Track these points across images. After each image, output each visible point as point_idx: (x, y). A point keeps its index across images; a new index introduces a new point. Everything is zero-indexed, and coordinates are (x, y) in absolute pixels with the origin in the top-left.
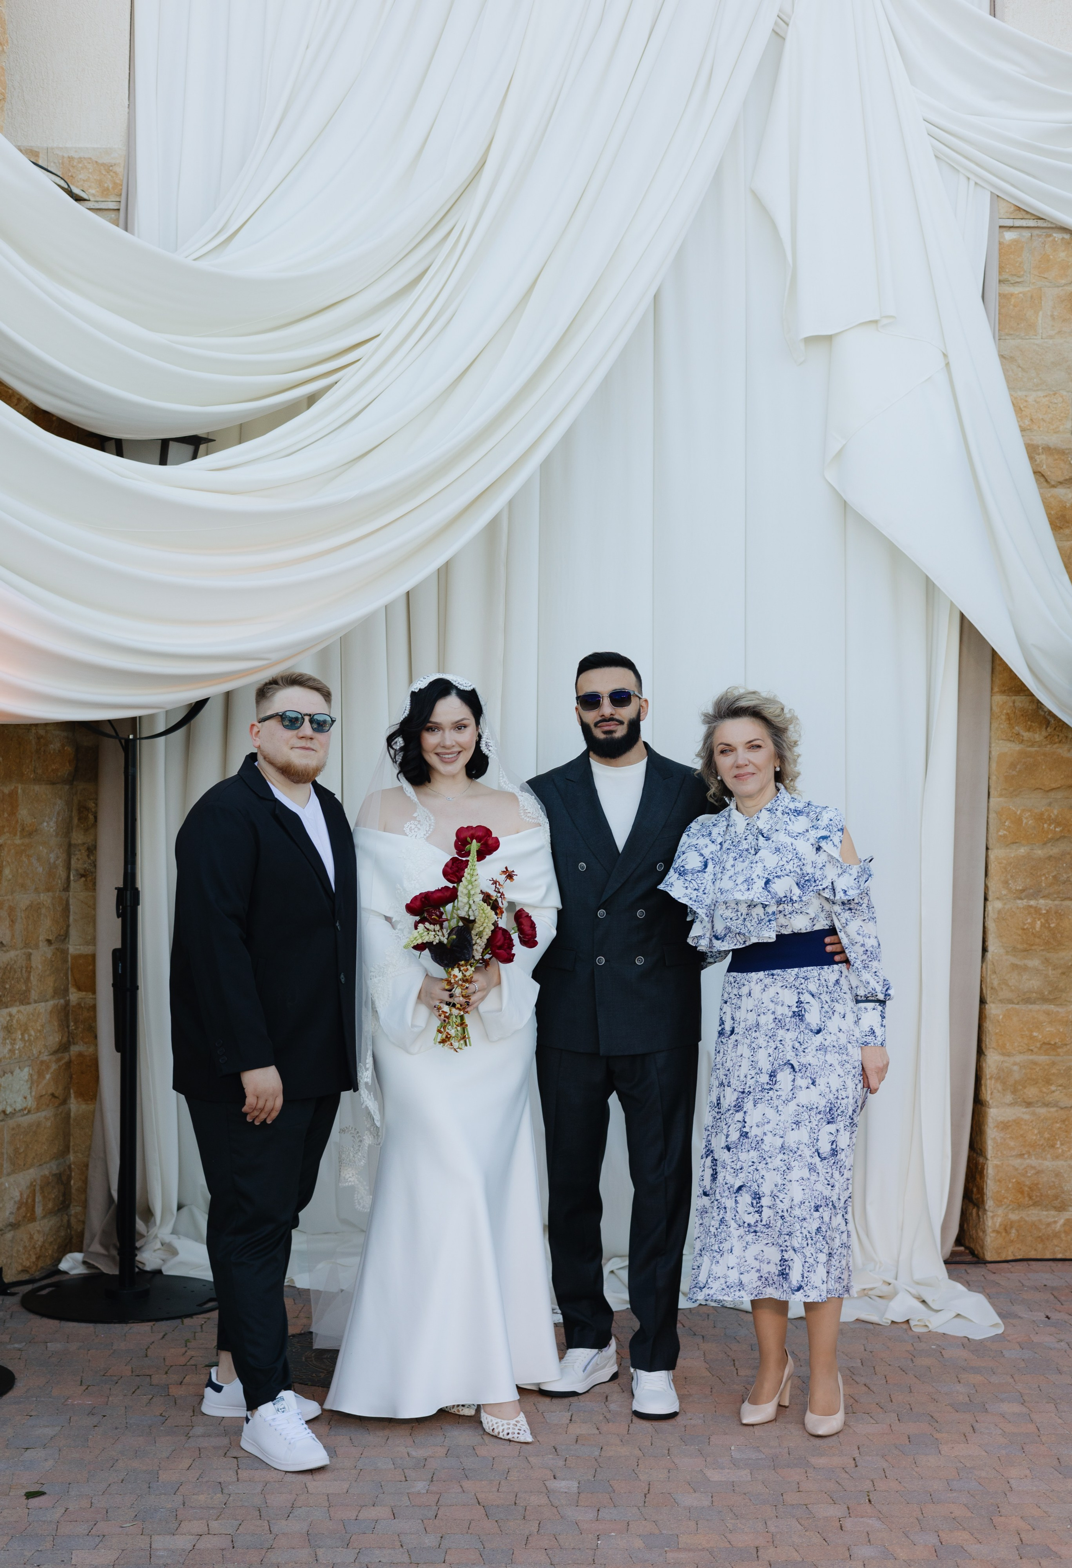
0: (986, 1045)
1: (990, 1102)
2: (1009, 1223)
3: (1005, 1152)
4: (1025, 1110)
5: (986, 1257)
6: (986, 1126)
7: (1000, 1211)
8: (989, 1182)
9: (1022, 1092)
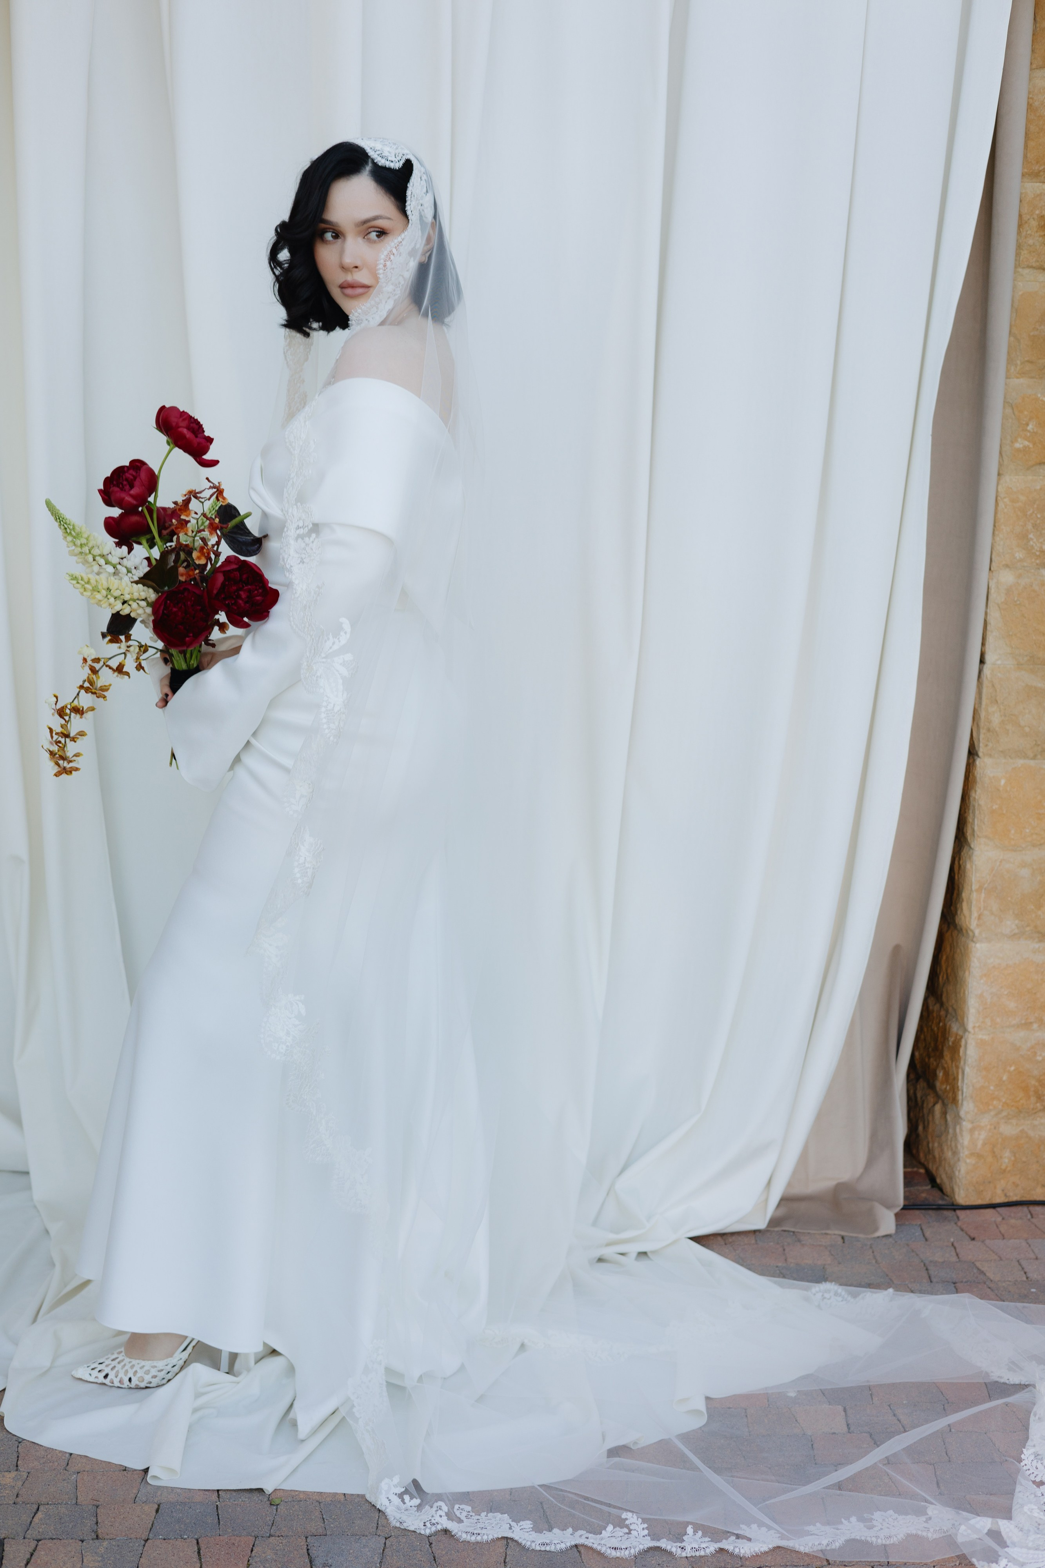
0: (973, 830)
1: (977, 932)
2: (1000, 1140)
3: (998, 1020)
4: (1037, 946)
5: (957, 1197)
6: (967, 973)
7: (985, 1121)
8: (967, 1070)
9: (1034, 916)
